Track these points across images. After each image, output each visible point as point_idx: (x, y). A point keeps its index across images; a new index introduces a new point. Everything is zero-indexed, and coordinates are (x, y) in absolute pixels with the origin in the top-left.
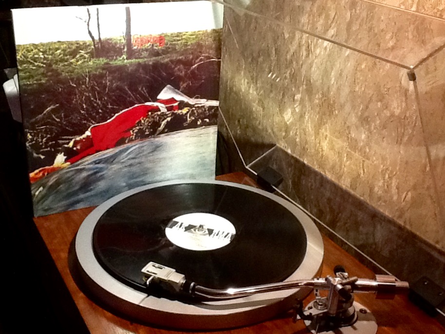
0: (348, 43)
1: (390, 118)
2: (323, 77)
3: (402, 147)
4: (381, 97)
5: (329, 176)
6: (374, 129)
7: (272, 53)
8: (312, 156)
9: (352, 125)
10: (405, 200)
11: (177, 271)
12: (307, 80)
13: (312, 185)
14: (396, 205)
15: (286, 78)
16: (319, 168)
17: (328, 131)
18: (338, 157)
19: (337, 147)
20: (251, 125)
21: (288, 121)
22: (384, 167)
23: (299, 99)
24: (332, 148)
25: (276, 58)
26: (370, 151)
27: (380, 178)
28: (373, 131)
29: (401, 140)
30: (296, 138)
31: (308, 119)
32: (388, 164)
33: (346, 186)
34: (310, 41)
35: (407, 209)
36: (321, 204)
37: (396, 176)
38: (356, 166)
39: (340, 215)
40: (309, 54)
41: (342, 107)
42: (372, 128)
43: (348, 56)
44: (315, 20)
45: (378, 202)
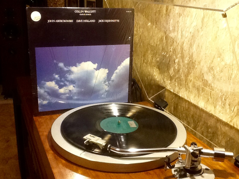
0: (203, 29)
1: (224, 66)
2: (189, 48)
3: (231, 81)
4: (220, 55)
7: (164, 39)
8: (184, 92)
9: (205, 72)
10: (234, 111)
12: (181, 51)
13: (184, 108)
15: (170, 51)
17: (192, 77)
18: (198, 90)
19: (197, 85)
20: (153, 79)
21: (171, 74)
22: (222, 94)
23: (177, 62)
24: (194, 86)
25: (166, 42)
26: (214, 85)
27: (220, 100)
28: (216, 74)
29: (231, 77)
31: (182, 72)
32: (224, 92)
33: (202, 106)
34: (183, 30)
35: (235, 116)
36: (188, 118)
37: (228, 98)
38: (207, 95)
39: (199, 123)
40: (182, 37)
41: (199, 63)
43: (202, 35)
44: (186, 19)
45: (219, 114)
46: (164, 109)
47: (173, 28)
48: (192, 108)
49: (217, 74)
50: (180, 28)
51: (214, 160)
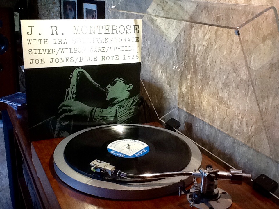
0: (216, 42)
1: (240, 82)
2: (203, 63)
3: (248, 98)
4: (235, 70)
5: (207, 121)
6: (232, 89)
7: (174, 52)
8: (198, 111)
9: (220, 89)
10: (251, 131)
11: (111, 165)
12: (194, 66)
13: (198, 128)
14: (246, 134)
15: (182, 66)
16: (202, 117)
17: (206, 94)
18: (212, 109)
19: (211, 103)
20: (163, 97)
21: (184, 91)
22: (239, 112)
23: (190, 78)
24: (209, 104)
25: (176, 56)
26: (230, 103)
27: (236, 119)
29: (247, 94)
30: (189, 101)
31: (195, 89)
32: (241, 110)
33: (217, 126)
34: (195, 43)
35: (252, 136)
37: (245, 116)
38: (223, 113)
39: (214, 145)
40: (194, 50)
41: (214, 78)
42: (231, 89)
43: (216, 48)
44: (198, 31)
45: (236, 134)
46: (177, 129)
47: (185, 40)
48: (207, 128)
49: (232, 91)
50: (192, 41)
51: (231, 183)
